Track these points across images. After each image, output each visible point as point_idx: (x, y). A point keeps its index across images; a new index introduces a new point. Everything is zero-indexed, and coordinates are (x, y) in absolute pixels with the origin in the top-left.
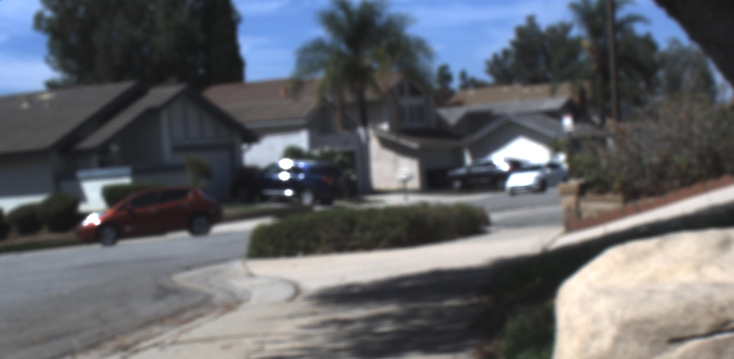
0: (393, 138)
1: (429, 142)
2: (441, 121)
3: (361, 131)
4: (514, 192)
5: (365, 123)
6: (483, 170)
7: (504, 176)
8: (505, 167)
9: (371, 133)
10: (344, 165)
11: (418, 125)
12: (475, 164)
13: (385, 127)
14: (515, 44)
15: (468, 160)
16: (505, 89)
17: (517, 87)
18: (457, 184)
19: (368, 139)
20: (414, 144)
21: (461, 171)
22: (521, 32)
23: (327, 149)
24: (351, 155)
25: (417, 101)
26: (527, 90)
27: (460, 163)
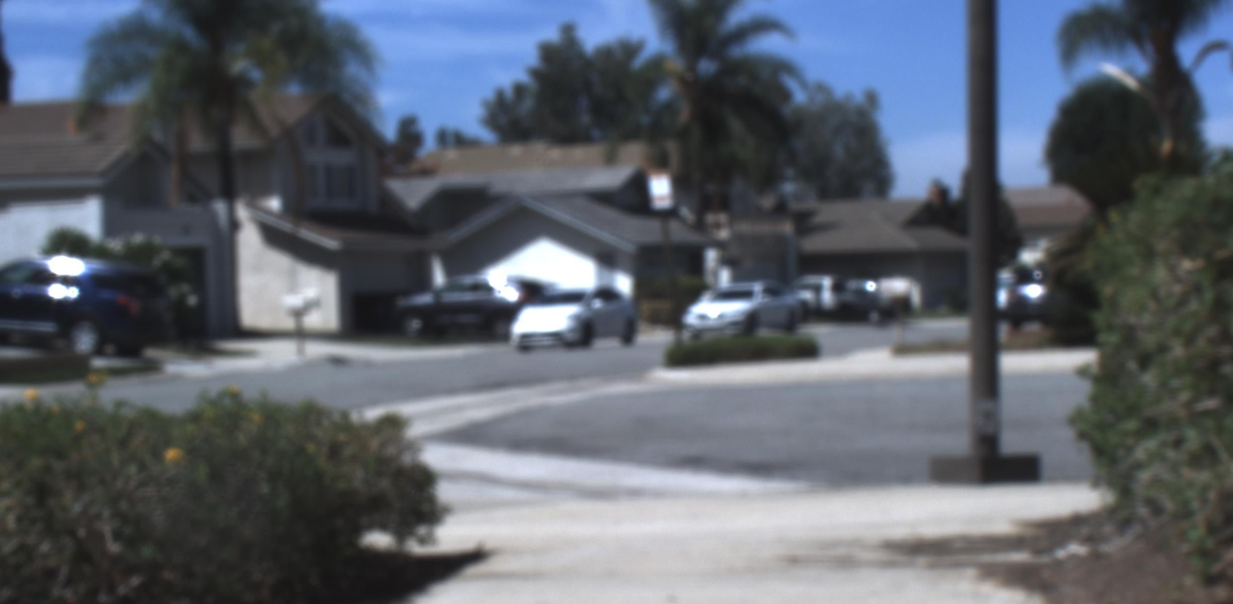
0: (286, 226)
1: (362, 238)
2: (388, 201)
3: (220, 207)
4: (528, 344)
5: (229, 194)
6: (468, 297)
7: (509, 312)
8: (511, 295)
9: (242, 212)
10: (173, 274)
11: (341, 204)
12: (452, 287)
13: (274, 204)
14: (535, 73)
15: (439, 277)
16: (516, 150)
17: (539, 148)
18: (415, 324)
19: (235, 225)
20: (330, 242)
21: (425, 299)
22: (548, 53)
23: (138, 238)
24: (195, 255)
25: (342, 158)
26: (556, 153)
27: (423, 282)
